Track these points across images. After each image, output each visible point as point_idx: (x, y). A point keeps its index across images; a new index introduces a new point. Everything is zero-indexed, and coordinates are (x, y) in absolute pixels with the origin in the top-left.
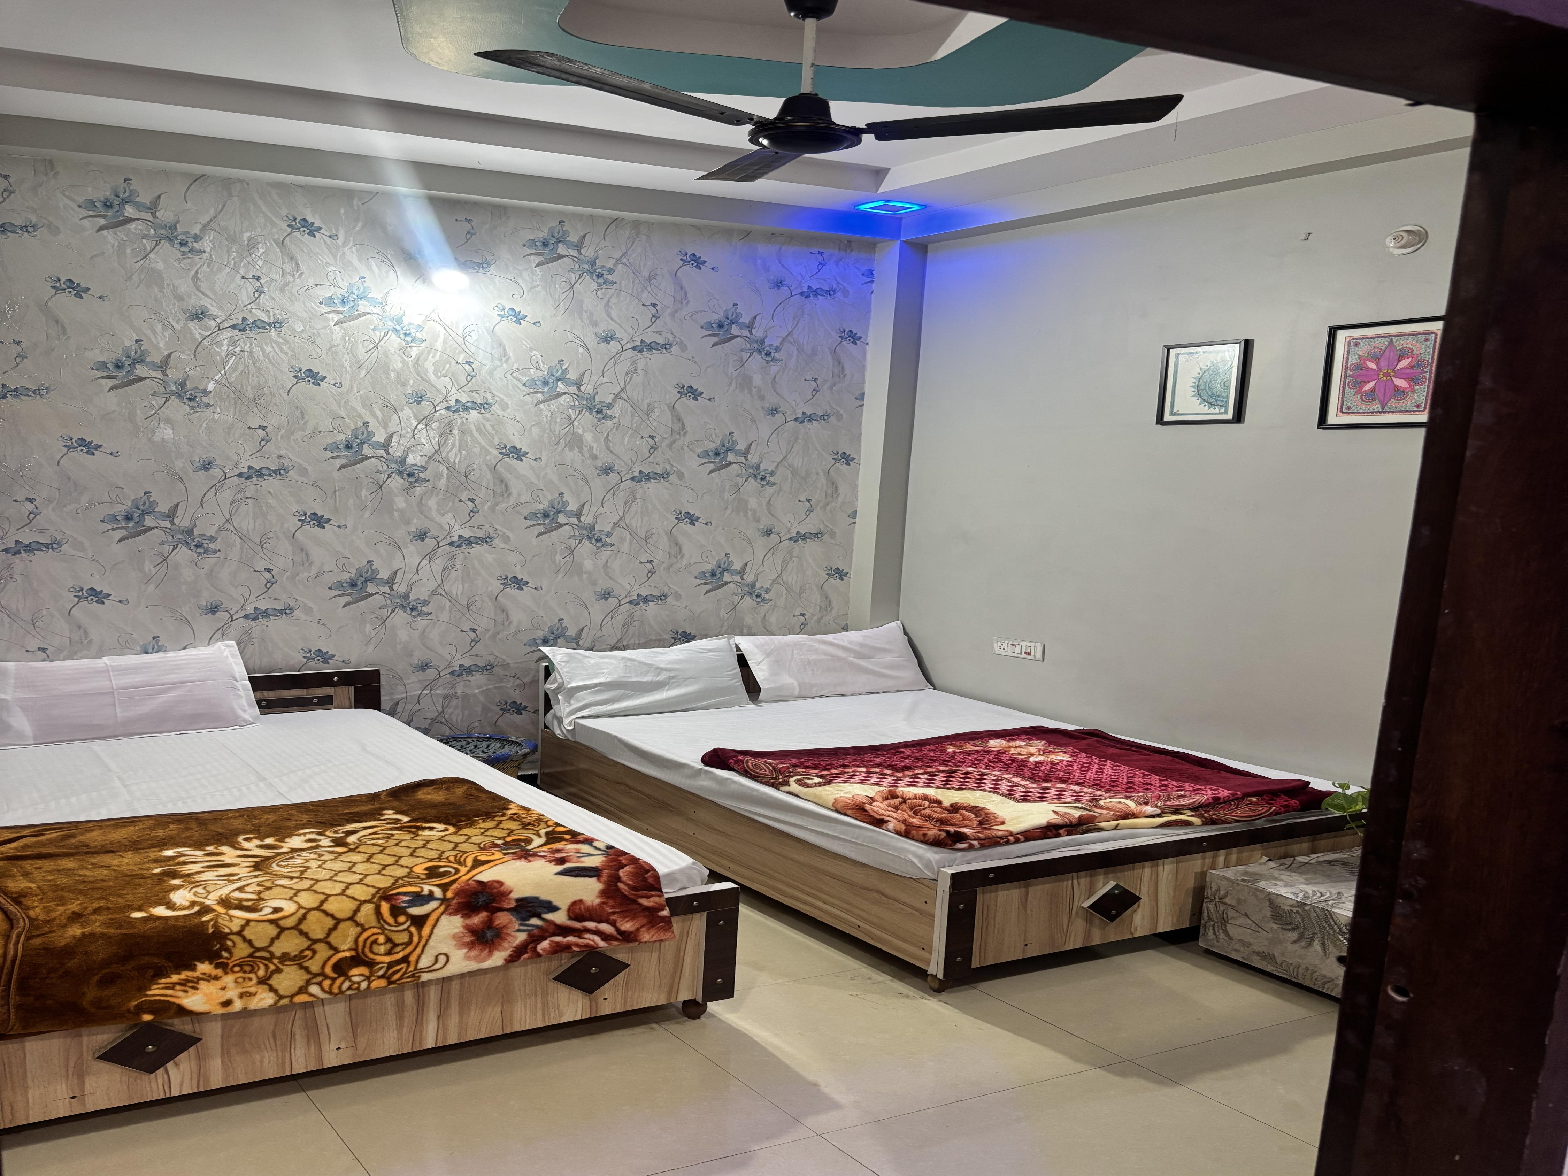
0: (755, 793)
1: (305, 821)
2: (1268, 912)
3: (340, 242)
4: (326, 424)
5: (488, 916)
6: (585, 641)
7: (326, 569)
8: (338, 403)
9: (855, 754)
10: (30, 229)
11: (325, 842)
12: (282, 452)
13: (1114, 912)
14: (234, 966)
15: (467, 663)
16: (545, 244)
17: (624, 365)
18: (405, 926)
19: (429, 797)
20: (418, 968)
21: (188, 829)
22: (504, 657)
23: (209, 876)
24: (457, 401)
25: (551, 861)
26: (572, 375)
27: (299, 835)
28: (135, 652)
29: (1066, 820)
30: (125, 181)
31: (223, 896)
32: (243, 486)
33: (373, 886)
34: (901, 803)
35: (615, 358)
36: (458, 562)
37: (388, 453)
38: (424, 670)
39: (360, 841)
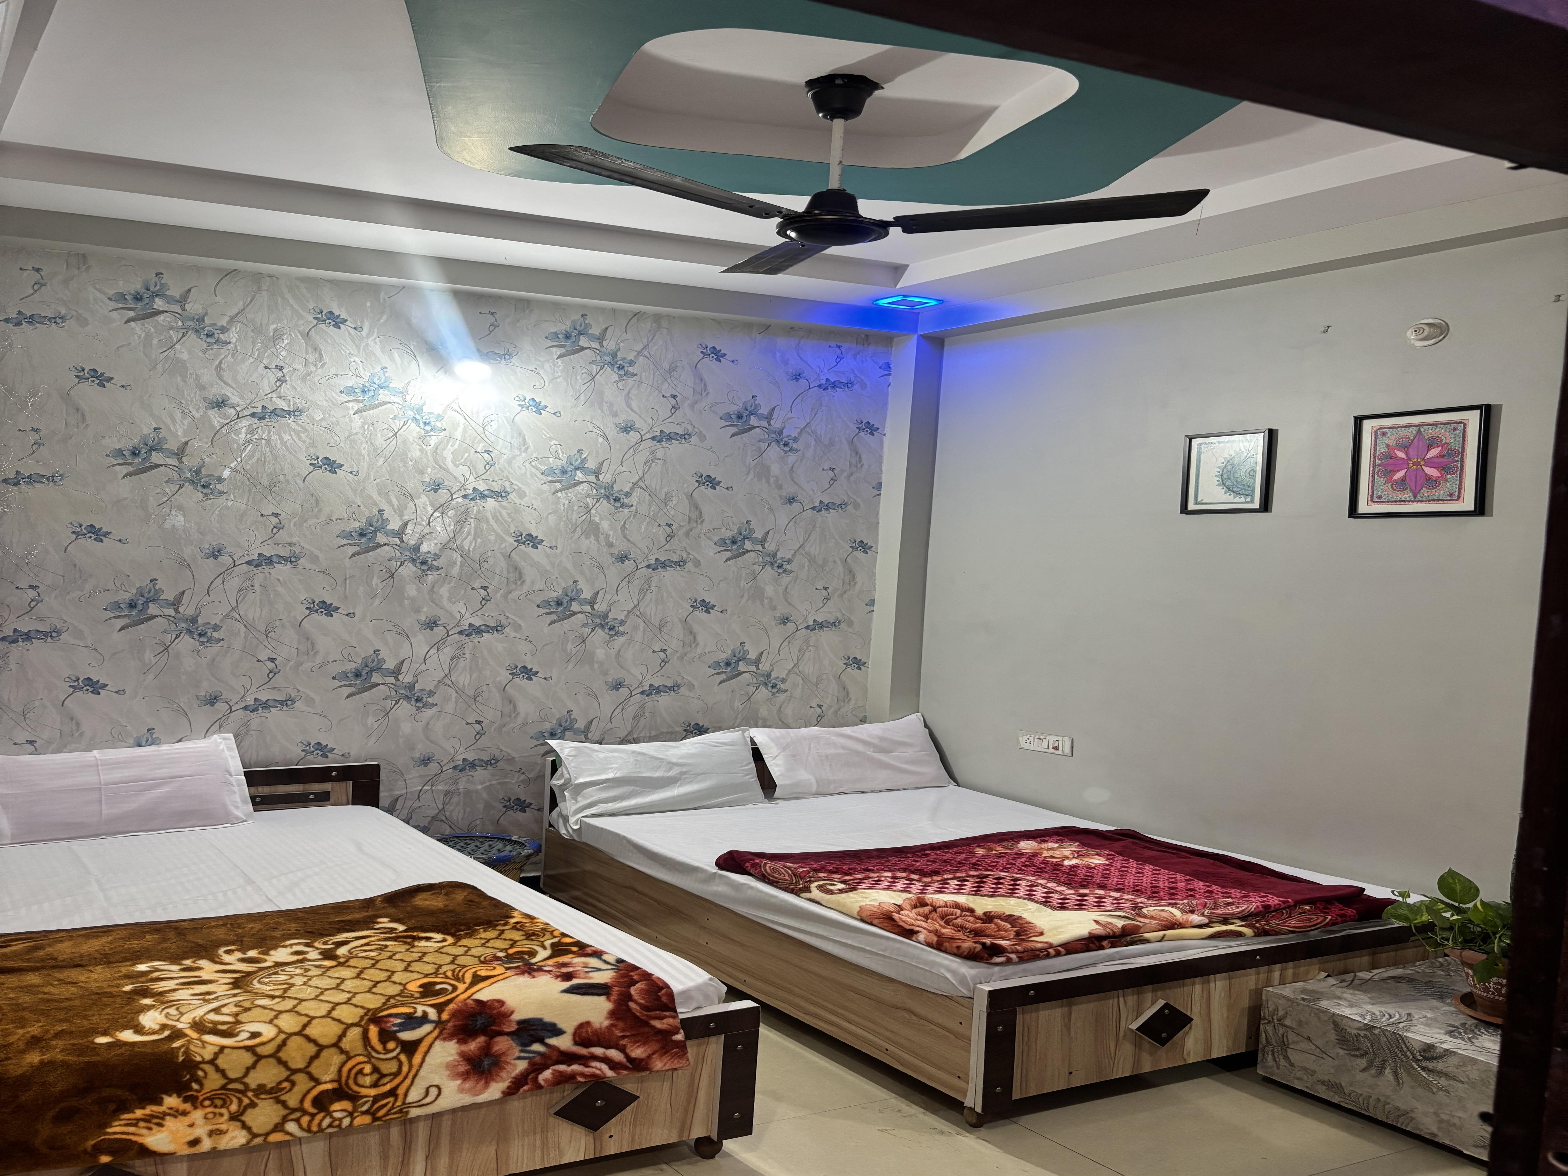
0: (773, 900)
1: (293, 930)
2: (1333, 1036)
3: (364, 333)
4: (341, 511)
5: (486, 1042)
6: (594, 733)
7: (331, 658)
8: (354, 491)
9: (879, 857)
10: (58, 320)
11: (313, 954)
12: (294, 540)
13: (1164, 1035)
14: (205, 1099)
15: (471, 757)
16: (567, 337)
17: (644, 454)
18: (394, 1054)
19: (428, 903)
20: (407, 1102)
21: (165, 940)
22: (509, 751)
23: (184, 994)
24: (474, 489)
25: (557, 977)
26: (591, 464)
27: (285, 947)
28: (126, 744)
29: (1108, 930)
30: (157, 275)
31: (197, 1019)
32: (251, 573)
33: (362, 1007)
34: (930, 912)
35: (635, 447)
36: (467, 651)
37: (402, 541)
38: (426, 765)
39: (351, 953)
